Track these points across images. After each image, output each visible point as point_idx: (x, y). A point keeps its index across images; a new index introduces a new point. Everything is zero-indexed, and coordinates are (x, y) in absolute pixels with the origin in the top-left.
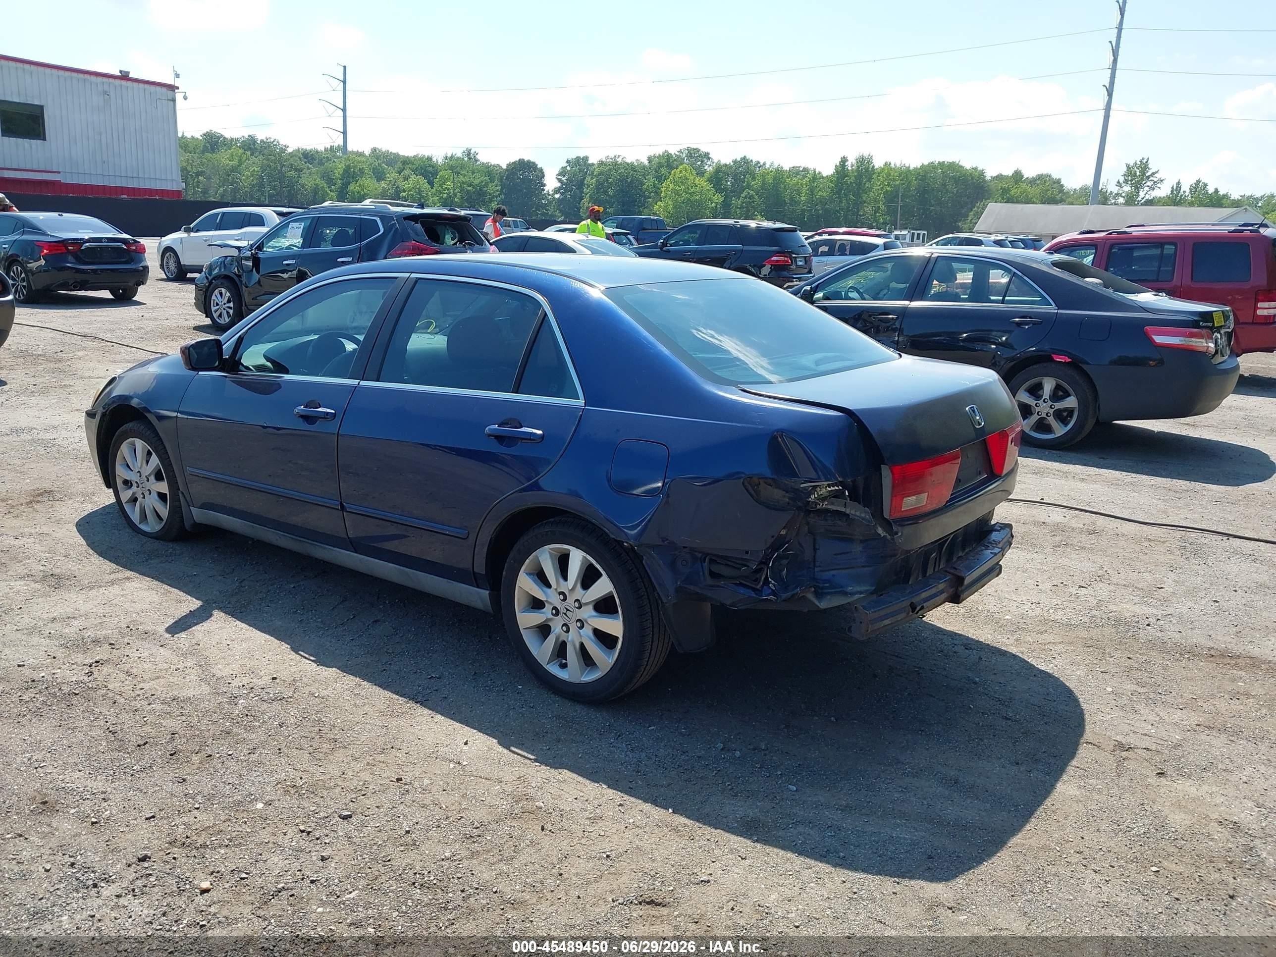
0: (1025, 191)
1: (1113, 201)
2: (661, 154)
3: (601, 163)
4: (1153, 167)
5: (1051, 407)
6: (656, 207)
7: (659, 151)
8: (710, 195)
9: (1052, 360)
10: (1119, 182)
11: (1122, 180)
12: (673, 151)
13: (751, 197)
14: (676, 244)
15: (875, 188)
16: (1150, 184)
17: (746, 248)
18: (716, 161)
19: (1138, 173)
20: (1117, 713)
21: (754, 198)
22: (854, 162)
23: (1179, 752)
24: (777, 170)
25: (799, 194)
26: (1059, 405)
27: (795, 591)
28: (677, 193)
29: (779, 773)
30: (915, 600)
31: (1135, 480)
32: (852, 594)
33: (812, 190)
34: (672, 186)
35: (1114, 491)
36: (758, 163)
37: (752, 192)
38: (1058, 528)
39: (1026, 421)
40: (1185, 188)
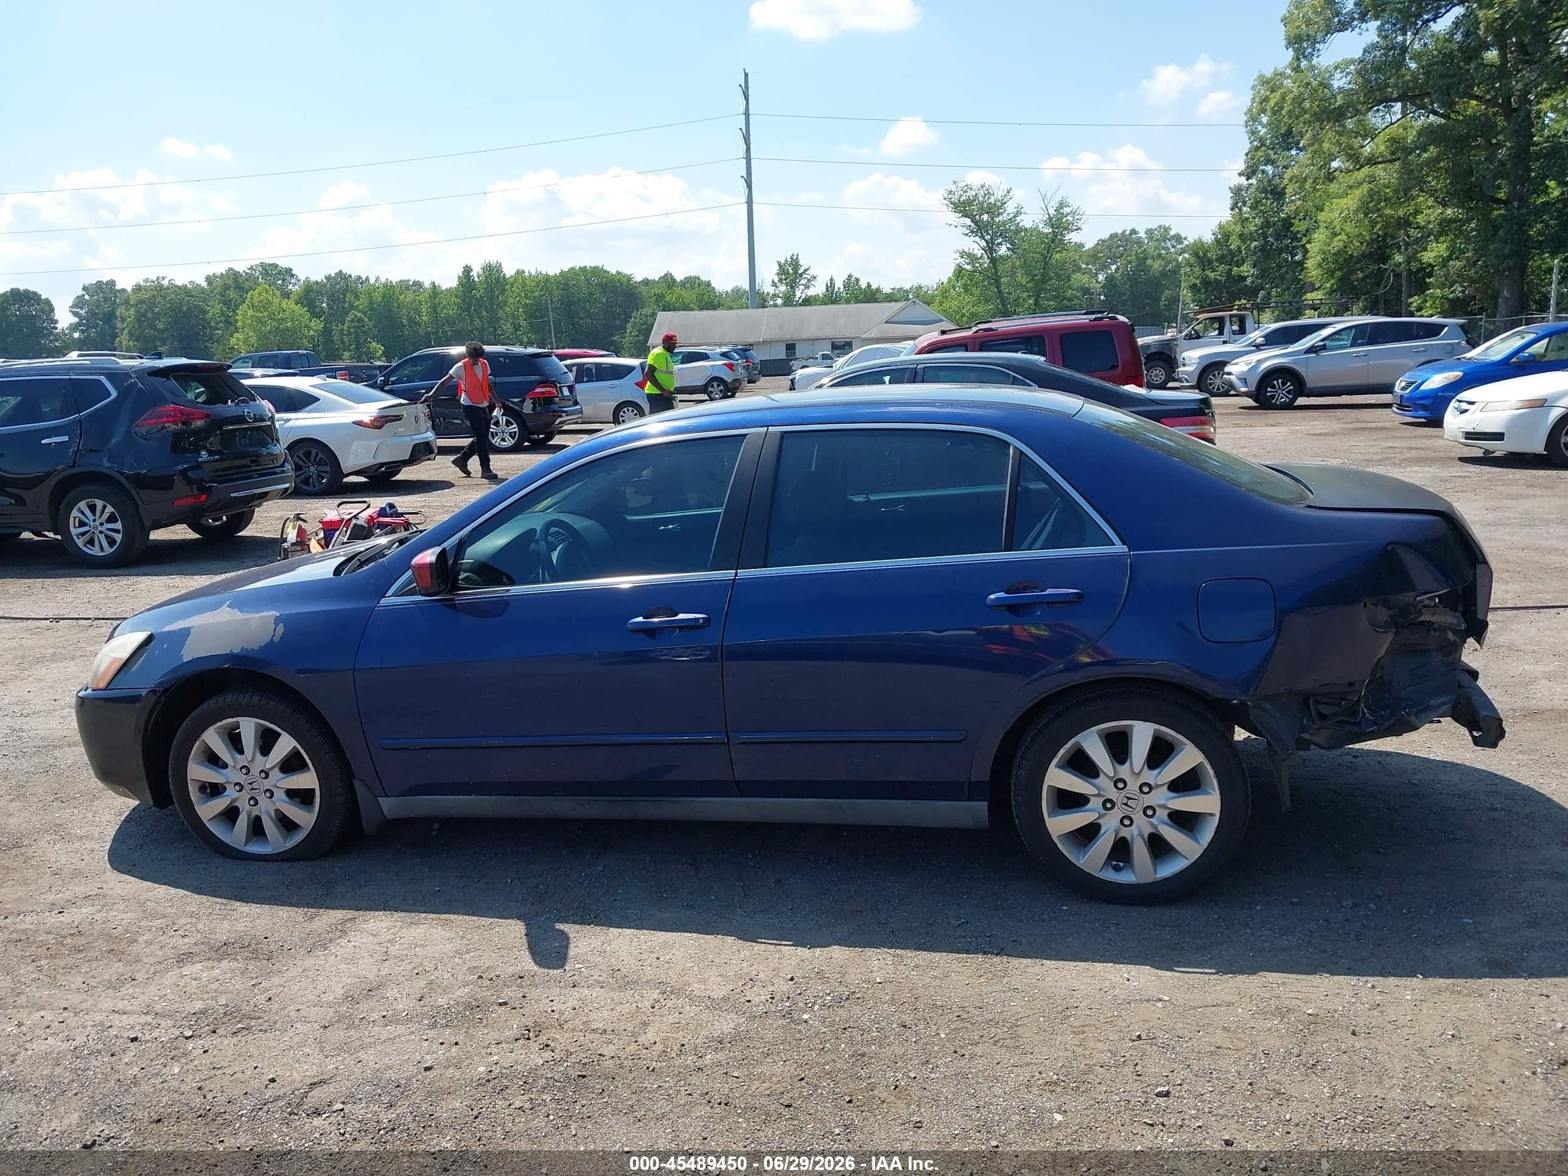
0: (680, 296)
1: (772, 303)
2: (224, 273)
3: (138, 288)
4: (804, 264)
6: (233, 341)
7: (220, 269)
8: (305, 320)
10: (773, 282)
11: (776, 279)
12: (241, 267)
13: (360, 320)
14: (399, 381)
15: (511, 301)
16: (803, 282)
18: (302, 278)
19: (791, 271)
21: (363, 321)
22: (481, 272)
24: (385, 285)
25: (419, 313)
28: (259, 321)
33: (434, 308)
34: (250, 312)
36: (360, 278)
37: (359, 314)
40: (839, 284)
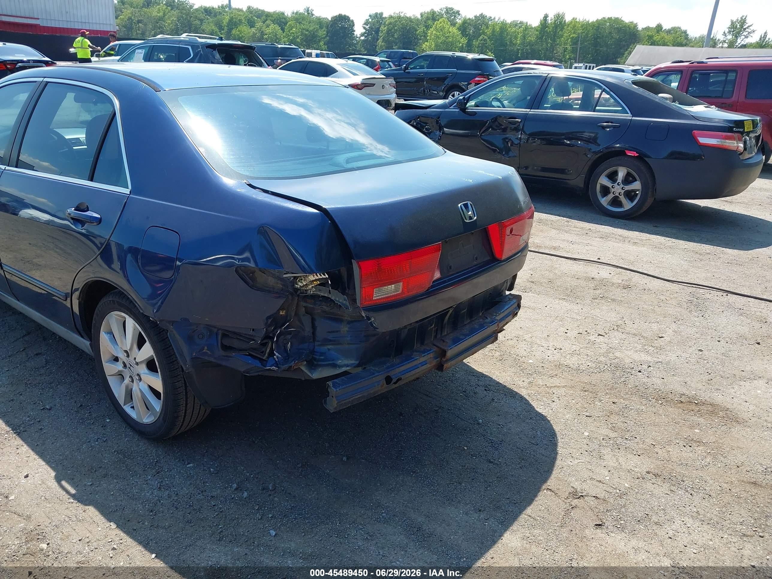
0: (663, 38)
1: (720, 46)
2: (429, 11)
3: (391, 17)
4: (749, 22)
5: (622, 189)
6: (424, 46)
8: (459, 38)
9: (625, 154)
10: (725, 33)
11: (727, 31)
12: (437, 9)
13: (485, 40)
14: (414, 68)
15: (565, 35)
16: (745, 33)
17: (458, 71)
18: (463, 16)
19: (738, 26)
20: (586, 458)
21: (487, 41)
22: (553, 17)
23: (622, 502)
24: (502, 23)
25: (516, 38)
26: (628, 188)
27: (290, 365)
29: (270, 516)
30: (391, 374)
31: (673, 244)
32: (340, 366)
33: (524, 36)
34: (435, 32)
35: (655, 253)
36: (491, 17)
37: (485, 37)
38: (603, 283)
39: (605, 198)
